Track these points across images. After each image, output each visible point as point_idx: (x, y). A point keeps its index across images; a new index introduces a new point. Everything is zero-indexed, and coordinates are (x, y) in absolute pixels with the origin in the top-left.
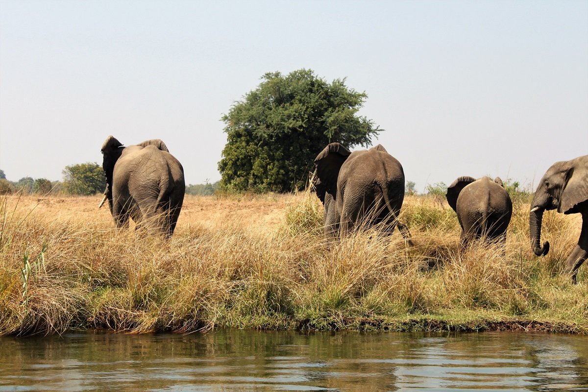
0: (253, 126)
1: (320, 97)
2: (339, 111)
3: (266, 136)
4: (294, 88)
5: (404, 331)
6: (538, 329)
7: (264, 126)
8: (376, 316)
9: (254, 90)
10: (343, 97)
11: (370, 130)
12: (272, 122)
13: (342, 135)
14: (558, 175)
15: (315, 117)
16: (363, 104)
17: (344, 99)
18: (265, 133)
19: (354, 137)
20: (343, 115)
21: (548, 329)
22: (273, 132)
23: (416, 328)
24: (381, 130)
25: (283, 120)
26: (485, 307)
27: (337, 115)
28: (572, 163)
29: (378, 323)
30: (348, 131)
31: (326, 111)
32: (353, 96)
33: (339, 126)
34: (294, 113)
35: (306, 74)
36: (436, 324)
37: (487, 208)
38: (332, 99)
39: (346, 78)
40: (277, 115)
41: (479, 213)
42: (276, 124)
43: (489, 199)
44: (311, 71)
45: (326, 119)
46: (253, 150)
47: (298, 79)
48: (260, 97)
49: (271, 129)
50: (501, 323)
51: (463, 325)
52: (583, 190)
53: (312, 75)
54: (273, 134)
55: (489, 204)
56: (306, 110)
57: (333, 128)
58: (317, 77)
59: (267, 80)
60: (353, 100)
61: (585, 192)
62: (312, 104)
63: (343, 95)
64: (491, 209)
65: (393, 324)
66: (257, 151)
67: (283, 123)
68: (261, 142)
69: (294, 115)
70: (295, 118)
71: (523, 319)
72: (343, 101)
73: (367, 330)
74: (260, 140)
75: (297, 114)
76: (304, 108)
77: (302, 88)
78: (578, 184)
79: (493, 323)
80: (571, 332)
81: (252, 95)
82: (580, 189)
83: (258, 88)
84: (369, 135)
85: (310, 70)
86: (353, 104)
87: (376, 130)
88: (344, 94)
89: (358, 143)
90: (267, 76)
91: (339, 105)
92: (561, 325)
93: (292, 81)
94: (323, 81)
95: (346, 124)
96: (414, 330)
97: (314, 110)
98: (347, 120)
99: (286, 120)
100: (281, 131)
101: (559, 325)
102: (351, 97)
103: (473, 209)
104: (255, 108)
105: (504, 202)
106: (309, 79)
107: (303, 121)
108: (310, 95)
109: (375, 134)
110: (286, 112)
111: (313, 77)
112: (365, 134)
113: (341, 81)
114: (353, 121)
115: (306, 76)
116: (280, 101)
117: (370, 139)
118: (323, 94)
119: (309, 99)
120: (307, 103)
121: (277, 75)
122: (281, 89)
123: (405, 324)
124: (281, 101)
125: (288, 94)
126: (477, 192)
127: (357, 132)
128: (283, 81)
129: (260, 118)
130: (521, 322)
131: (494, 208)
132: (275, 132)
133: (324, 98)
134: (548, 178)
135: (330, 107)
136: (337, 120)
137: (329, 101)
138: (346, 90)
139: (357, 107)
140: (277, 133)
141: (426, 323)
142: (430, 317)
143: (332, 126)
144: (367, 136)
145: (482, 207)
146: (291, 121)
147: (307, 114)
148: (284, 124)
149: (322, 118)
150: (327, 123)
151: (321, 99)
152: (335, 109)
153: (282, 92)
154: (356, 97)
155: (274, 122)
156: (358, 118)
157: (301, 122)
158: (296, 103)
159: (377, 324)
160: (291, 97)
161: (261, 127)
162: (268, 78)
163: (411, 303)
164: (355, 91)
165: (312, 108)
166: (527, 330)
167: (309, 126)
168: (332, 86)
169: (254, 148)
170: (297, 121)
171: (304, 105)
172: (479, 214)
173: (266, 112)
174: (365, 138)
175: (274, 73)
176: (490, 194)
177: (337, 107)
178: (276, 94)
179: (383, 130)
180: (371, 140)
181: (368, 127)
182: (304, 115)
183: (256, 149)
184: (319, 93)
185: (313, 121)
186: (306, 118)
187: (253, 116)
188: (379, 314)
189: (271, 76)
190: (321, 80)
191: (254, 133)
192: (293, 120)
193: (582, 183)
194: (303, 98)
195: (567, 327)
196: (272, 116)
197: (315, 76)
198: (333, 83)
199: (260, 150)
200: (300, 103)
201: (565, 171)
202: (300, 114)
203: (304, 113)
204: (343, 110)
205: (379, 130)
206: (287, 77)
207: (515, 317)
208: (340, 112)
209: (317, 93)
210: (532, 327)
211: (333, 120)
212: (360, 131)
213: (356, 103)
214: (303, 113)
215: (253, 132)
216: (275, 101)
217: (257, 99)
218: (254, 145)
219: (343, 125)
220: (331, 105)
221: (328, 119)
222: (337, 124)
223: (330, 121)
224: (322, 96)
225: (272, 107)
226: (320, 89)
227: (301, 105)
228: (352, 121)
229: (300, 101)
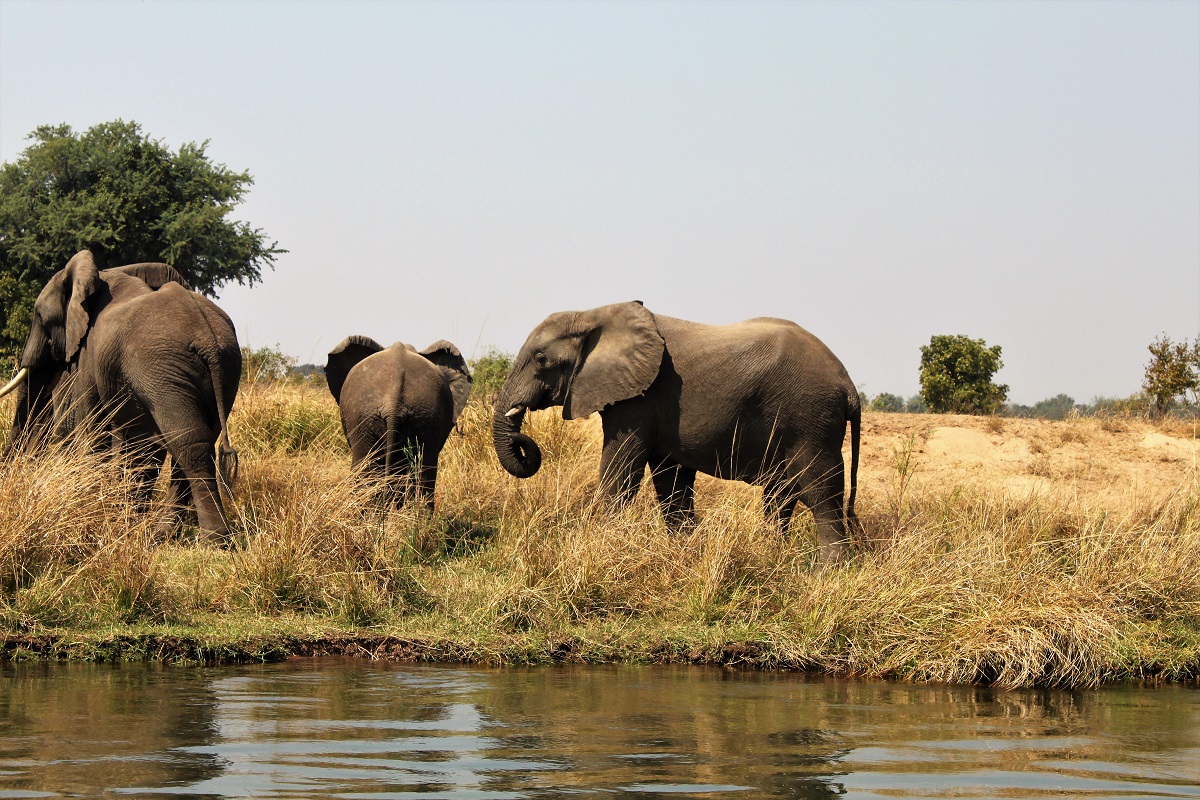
0: (9, 237)
1: (152, 180)
2: (191, 210)
3: (38, 259)
4: (98, 160)
5: (100, 660)
6: (398, 655)
7: (32, 238)
8: (42, 628)
9: (13, 161)
10: (202, 180)
11: (257, 251)
12: (50, 229)
13: (198, 260)
14: (566, 341)
15: (141, 222)
16: (243, 196)
17: (205, 184)
18: (33, 251)
19: (223, 265)
20: (200, 218)
21: (417, 654)
22: (51, 251)
23: (130, 655)
24: (281, 251)
25: (72, 225)
26: (302, 609)
27: (186, 217)
28: (595, 319)
29: (45, 644)
30: (211, 251)
31: (165, 210)
32: (222, 179)
33: (192, 241)
34: (96, 211)
35: (125, 130)
36: (173, 644)
37: (397, 407)
38: (177, 185)
39: (207, 141)
40: (60, 215)
41: (380, 417)
42: (57, 233)
43: (402, 389)
44: (135, 126)
45: (164, 226)
46: (9, 287)
47: (107, 141)
48: (24, 177)
49: (48, 245)
50: (322, 642)
51: (231, 647)
52: (626, 374)
53: (137, 133)
54: (52, 255)
55: (401, 400)
56: (122, 207)
57: (179, 244)
58: (147, 137)
59: (41, 142)
60: (223, 187)
61: (631, 380)
62: (136, 194)
63: (201, 176)
64: (405, 410)
65: (78, 645)
66: (17, 289)
67: (72, 231)
68: (27, 271)
69: (97, 216)
70: (98, 221)
71: (369, 634)
72: (200, 190)
73: (17, 658)
74: (25, 266)
75: (102, 214)
76: (118, 202)
77: (115, 160)
78: (613, 362)
79: (305, 642)
80: (464, 660)
81: (7, 172)
82: (619, 373)
83: (22, 158)
84: (255, 261)
85: (132, 122)
86: (223, 196)
87: (270, 250)
88: (205, 174)
89: (231, 277)
90: (41, 133)
91: (192, 198)
92: (443, 647)
93: (94, 145)
94: (161, 146)
95: (207, 237)
96: (125, 658)
97: (139, 207)
98: (208, 229)
99: (80, 225)
100: (69, 249)
101: (442, 647)
102: (218, 181)
103: (369, 411)
104: (12, 199)
105: (435, 395)
106: (130, 142)
107: (115, 228)
108: (131, 174)
109: (268, 259)
110: (80, 210)
111: (139, 138)
112: (247, 258)
113: (198, 148)
114: (222, 230)
115: (124, 136)
116: (67, 186)
117: (256, 269)
118: (158, 173)
119: (128, 183)
120: (126, 191)
121: (63, 131)
122: (70, 162)
123: (105, 645)
124: (69, 185)
125: (85, 172)
126: (378, 375)
127: (231, 254)
128: (74, 144)
129: (23, 220)
130: (365, 640)
131: (412, 409)
132: (55, 249)
133: (161, 183)
134: (545, 348)
135: (174, 202)
136: (188, 228)
137: (171, 188)
138: (209, 166)
139: (230, 202)
140: (61, 254)
141: (152, 643)
142: (165, 631)
143: (177, 240)
144: (251, 262)
145: (386, 404)
146: (90, 227)
147: (124, 214)
148: (75, 235)
149: (156, 223)
150: (166, 235)
151: (155, 185)
152: (184, 205)
153: (72, 167)
154: (228, 182)
155: (54, 230)
156: (231, 225)
157: (110, 231)
158: (102, 191)
159: (43, 647)
160: (91, 179)
161: (26, 239)
162: (43, 138)
163: (129, 601)
164: (228, 169)
165: (135, 201)
166: (375, 657)
167: (129, 240)
168: (178, 157)
169: (10, 283)
170: (103, 228)
171: (117, 195)
172: (379, 419)
173: (37, 209)
174: (246, 266)
175: (57, 126)
176: (403, 379)
177: (188, 200)
178: (59, 172)
179: (285, 251)
180: (259, 271)
181: (254, 245)
182: (118, 217)
183: (13, 285)
184: (151, 171)
185: (137, 230)
186: (122, 223)
187: (8, 215)
188: (52, 625)
189: (50, 132)
190: (157, 144)
191: (11, 252)
192: (95, 226)
193: (624, 360)
194: (116, 182)
195: (458, 650)
196: (50, 217)
197: (143, 135)
198: (181, 151)
199: (24, 288)
200: (109, 191)
201: (581, 334)
202: (109, 214)
203: (119, 212)
204: (201, 207)
205: (276, 252)
206: (85, 136)
207: (354, 631)
208: (194, 212)
209: (146, 172)
210: (387, 650)
211: (178, 227)
212: (236, 251)
213: (228, 195)
214: (115, 212)
215: (10, 249)
216: (56, 186)
217: (18, 179)
218: (11, 276)
219: (200, 239)
220: (176, 196)
221: (168, 226)
222: (188, 237)
223: (172, 230)
224: (158, 178)
225: (50, 198)
226: (153, 164)
227: (112, 194)
228: (219, 231)
229: (110, 187)
